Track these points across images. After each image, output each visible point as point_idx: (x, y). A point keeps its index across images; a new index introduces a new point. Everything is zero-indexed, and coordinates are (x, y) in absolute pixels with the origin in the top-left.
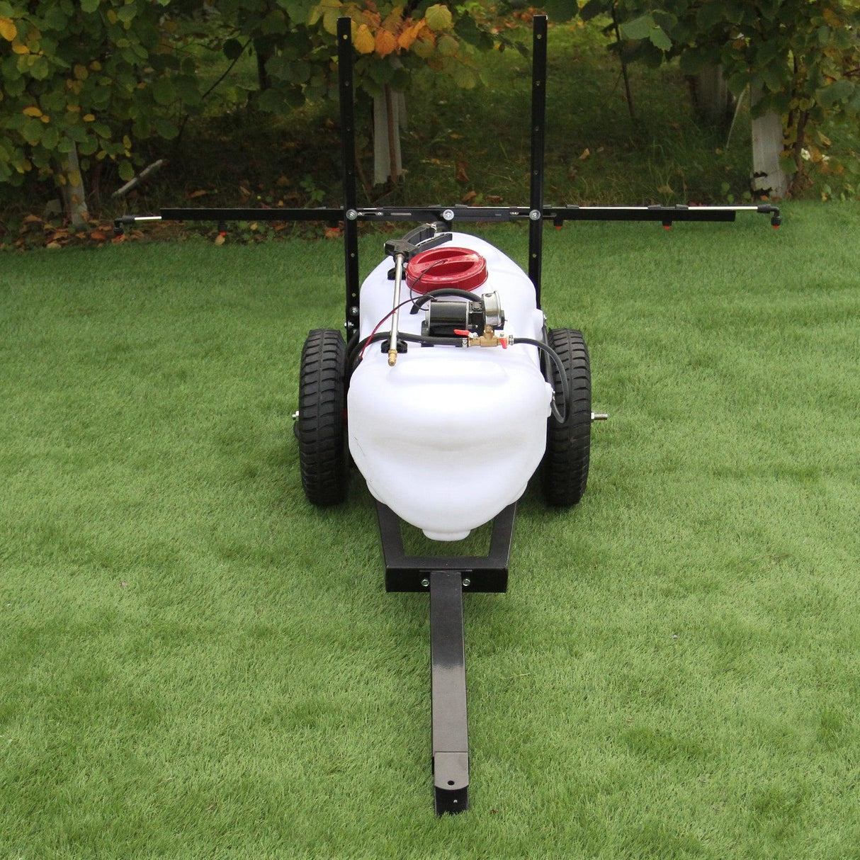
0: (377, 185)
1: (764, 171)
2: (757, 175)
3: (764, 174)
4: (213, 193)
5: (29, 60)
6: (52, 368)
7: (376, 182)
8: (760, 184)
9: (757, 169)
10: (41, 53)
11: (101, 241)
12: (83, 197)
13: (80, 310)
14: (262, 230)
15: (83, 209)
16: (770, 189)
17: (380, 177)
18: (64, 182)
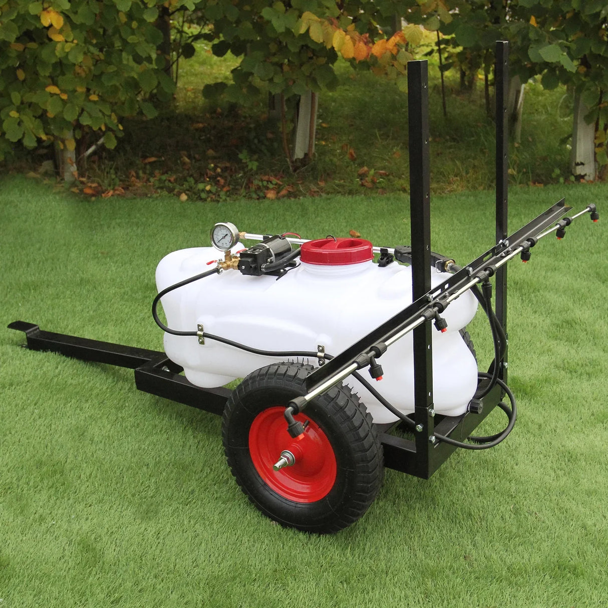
0: (296, 159)
1: (583, 161)
2: (578, 164)
3: (582, 164)
4: (161, 160)
5: (65, 47)
6: (100, 304)
7: (296, 157)
8: (579, 170)
9: (578, 160)
10: (75, 41)
11: (93, 195)
12: (74, 160)
13: (102, 253)
14: (214, 190)
15: (74, 168)
16: (586, 175)
17: (299, 154)
18: (62, 147)
